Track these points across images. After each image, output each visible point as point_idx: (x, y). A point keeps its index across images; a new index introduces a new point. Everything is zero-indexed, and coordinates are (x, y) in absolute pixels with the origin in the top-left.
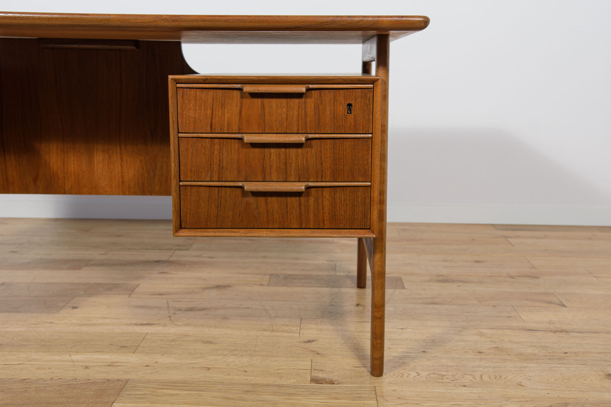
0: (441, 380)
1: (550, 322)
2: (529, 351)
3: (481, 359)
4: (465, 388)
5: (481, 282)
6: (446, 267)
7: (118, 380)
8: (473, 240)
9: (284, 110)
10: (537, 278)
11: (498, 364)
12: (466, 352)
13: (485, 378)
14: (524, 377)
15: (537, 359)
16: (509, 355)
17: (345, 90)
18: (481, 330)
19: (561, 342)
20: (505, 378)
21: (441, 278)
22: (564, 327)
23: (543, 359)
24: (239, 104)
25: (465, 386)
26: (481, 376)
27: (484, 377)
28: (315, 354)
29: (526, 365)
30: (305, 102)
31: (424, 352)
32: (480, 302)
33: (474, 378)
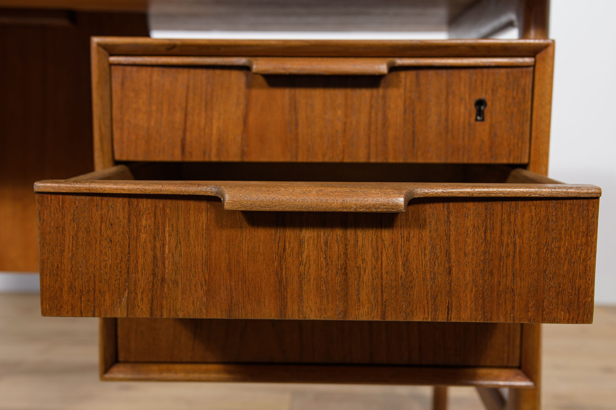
9: (340, 113)
17: (472, 71)
24: (242, 100)
30: (384, 97)
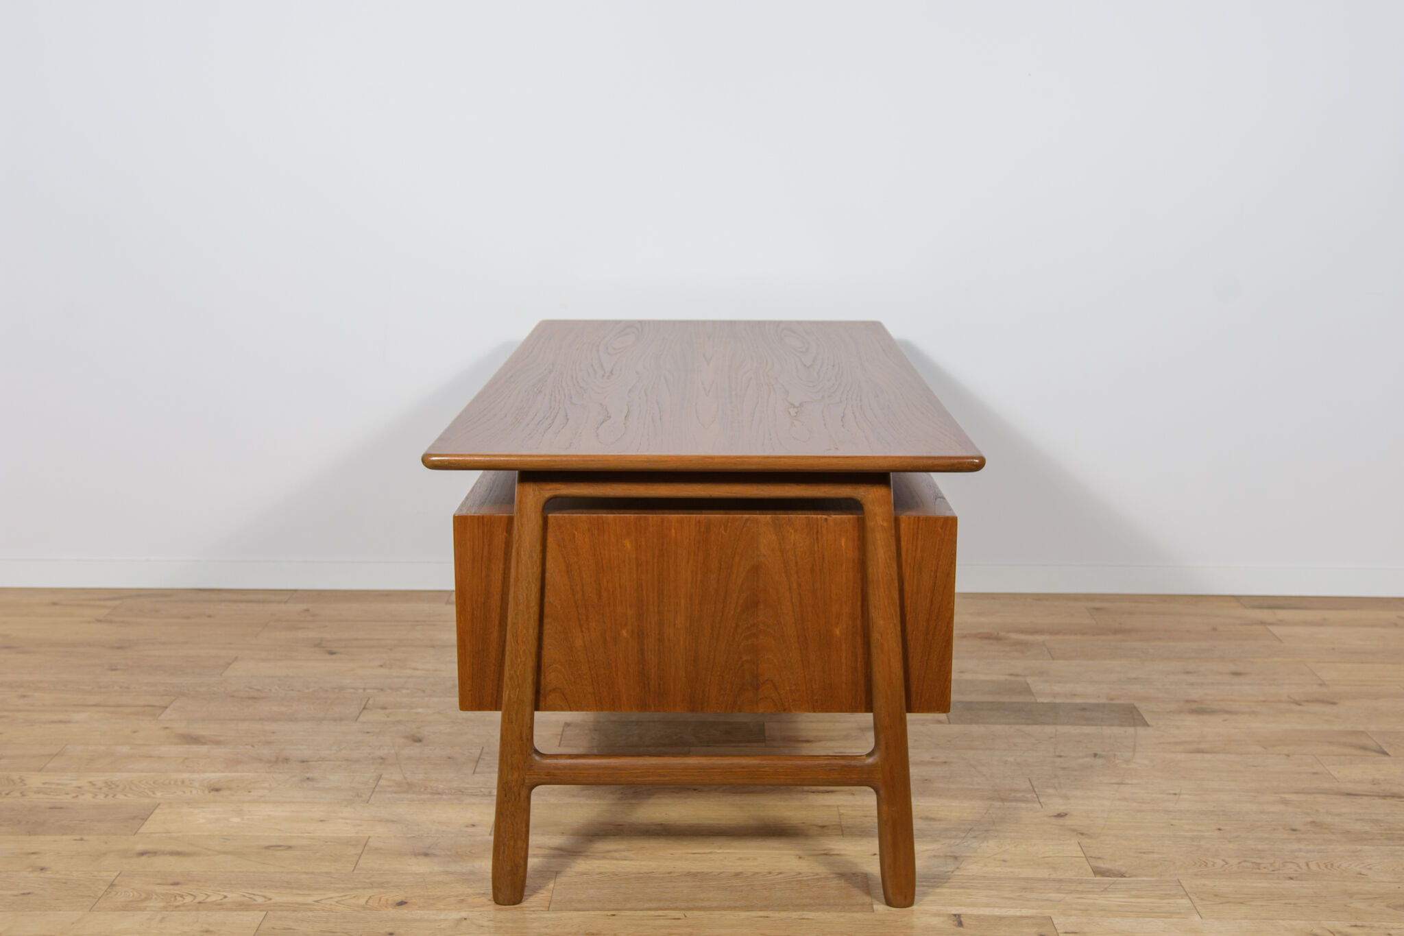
0: (1258, 871)
1: (1373, 781)
2: (1358, 827)
3: (1299, 840)
4: (1292, 881)
5: (1255, 713)
6: (1192, 684)
7: (854, 874)
8: (1215, 629)
10: (1334, 703)
11: (1323, 847)
12: (1274, 829)
13: (1313, 867)
14: (1362, 866)
15: (1372, 839)
16: (1333, 833)
18: (1283, 796)
19: (1396, 814)
20: (1338, 867)
21: (1194, 706)
22: (1395, 790)
23: (1379, 839)
25: (1291, 878)
26: (1307, 865)
27: (1310, 864)
28: (1079, 835)
29: (1359, 847)
31: (1220, 829)
32: (1265, 748)
33: (1299, 866)
